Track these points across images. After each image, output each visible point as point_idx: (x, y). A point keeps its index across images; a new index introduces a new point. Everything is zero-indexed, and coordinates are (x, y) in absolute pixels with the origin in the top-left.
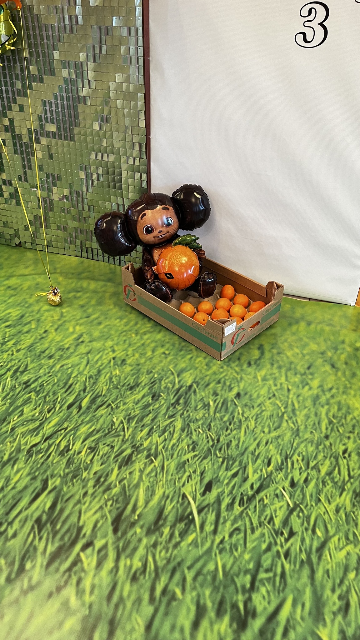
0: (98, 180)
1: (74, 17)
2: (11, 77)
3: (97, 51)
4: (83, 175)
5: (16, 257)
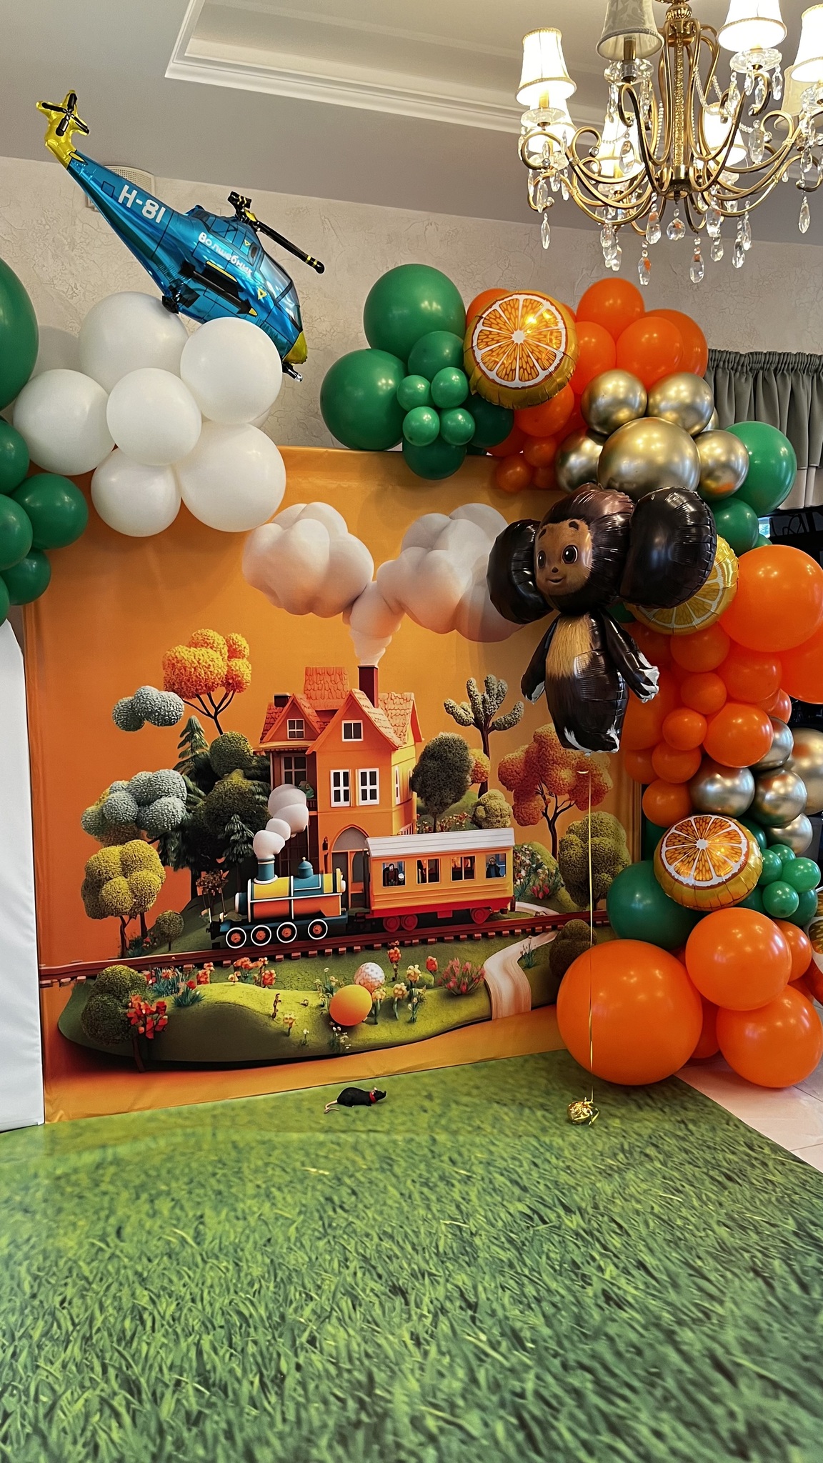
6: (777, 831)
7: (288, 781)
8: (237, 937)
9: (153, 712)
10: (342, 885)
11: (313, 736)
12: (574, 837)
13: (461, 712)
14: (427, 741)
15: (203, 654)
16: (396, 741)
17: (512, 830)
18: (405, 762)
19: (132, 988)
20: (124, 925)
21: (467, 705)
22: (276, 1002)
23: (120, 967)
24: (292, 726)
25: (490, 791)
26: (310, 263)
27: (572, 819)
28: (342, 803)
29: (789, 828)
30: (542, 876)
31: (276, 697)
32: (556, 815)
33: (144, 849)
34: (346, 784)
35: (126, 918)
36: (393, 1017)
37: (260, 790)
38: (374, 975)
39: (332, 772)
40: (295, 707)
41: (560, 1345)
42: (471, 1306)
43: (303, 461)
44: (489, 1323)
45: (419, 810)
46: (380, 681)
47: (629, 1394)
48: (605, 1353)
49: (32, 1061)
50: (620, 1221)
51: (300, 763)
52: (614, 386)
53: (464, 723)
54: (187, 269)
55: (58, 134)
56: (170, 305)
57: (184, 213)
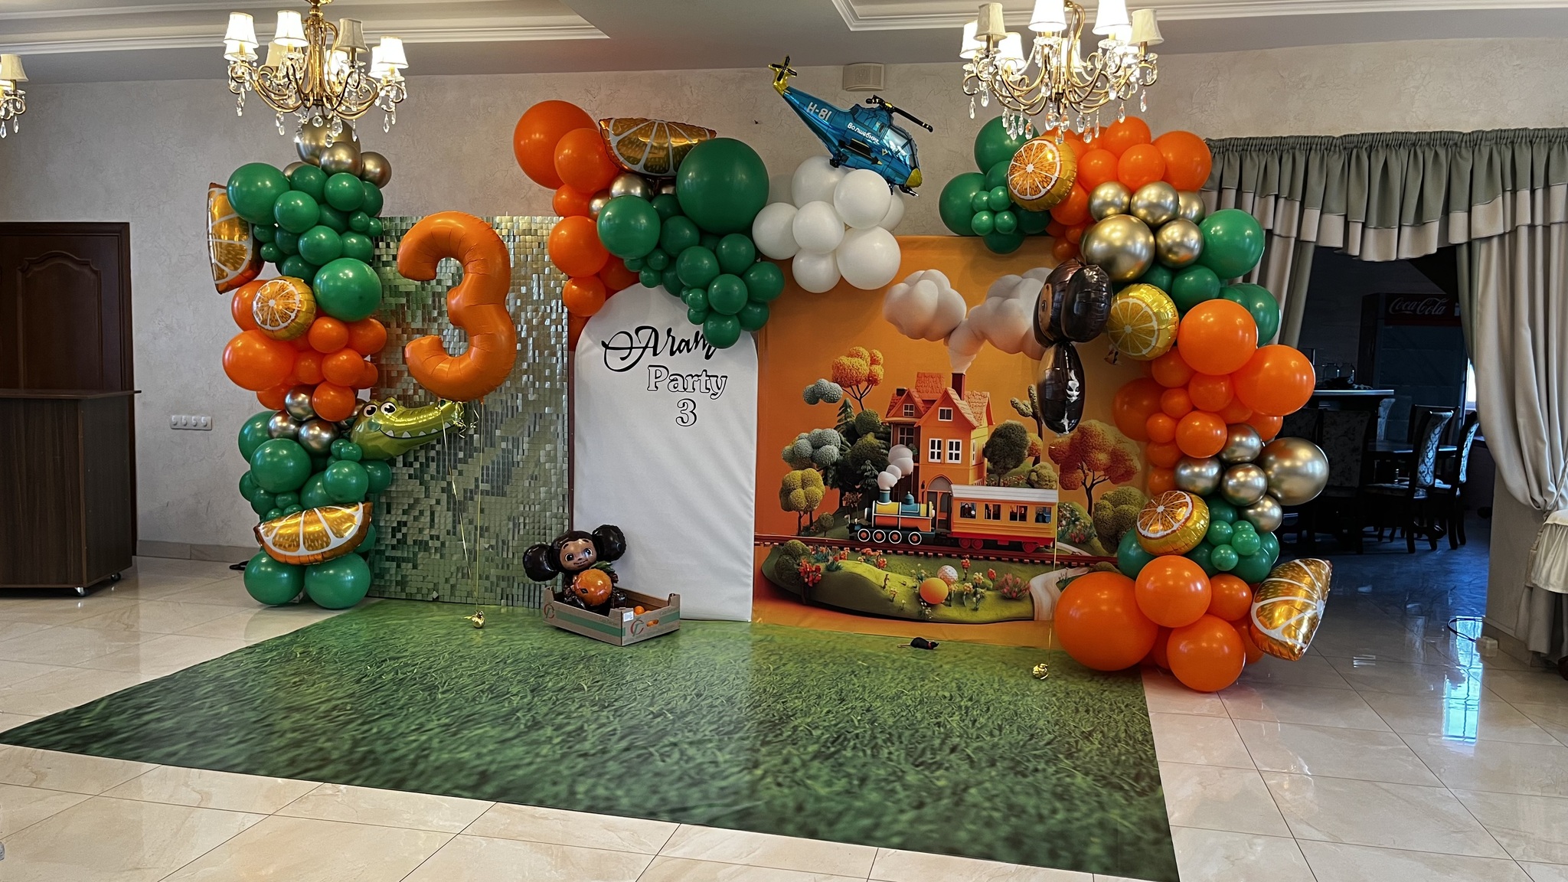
0: (524, 527)
1: (515, 408)
2: (455, 448)
3: (532, 429)
4: (511, 525)
5: (435, 607)
6: (1251, 511)
7: (902, 442)
8: (864, 535)
9: (825, 394)
10: (932, 512)
11: (919, 416)
12: (1106, 503)
13: (1023, 407)
14: (996, 425)
15: (856, 361)
16: (975, 423)
17: (1057, 492)
18: (980, 437)
19: (802, 554)
20: (800, 517)
21: (1028, 402)
22: (886, 579)
23: (797, 541)
24: (906, 408)
25: (1042, 463)
26: (925, 126)
27: (1104, 491)
28: (936, 460)
29: (1259, 509)
30: (1079, 527)
31: (898, 390)
32: (1092, 485)
33: (814, 473)
34: (939, 448)
35: (802, 513)
36: (963, 604)
37: (884, 446)
38: (951, 574)
39: (930, 440)
40: (909, 397)
41: (890, 727)
42: (868, 710)
43: (924, 245)
44: (869, 715)
45: (988, 470)
46: (966, 384)
47: (897, 743)
48: (907, 733)
49: (748, 585)
50: (991, 709)
51: (910, 432)
52: (1107, 193)
53: (1024, 414)
54: (842, 144)
55: (779, 79)
56: (835, 163)
57: (847, 110)
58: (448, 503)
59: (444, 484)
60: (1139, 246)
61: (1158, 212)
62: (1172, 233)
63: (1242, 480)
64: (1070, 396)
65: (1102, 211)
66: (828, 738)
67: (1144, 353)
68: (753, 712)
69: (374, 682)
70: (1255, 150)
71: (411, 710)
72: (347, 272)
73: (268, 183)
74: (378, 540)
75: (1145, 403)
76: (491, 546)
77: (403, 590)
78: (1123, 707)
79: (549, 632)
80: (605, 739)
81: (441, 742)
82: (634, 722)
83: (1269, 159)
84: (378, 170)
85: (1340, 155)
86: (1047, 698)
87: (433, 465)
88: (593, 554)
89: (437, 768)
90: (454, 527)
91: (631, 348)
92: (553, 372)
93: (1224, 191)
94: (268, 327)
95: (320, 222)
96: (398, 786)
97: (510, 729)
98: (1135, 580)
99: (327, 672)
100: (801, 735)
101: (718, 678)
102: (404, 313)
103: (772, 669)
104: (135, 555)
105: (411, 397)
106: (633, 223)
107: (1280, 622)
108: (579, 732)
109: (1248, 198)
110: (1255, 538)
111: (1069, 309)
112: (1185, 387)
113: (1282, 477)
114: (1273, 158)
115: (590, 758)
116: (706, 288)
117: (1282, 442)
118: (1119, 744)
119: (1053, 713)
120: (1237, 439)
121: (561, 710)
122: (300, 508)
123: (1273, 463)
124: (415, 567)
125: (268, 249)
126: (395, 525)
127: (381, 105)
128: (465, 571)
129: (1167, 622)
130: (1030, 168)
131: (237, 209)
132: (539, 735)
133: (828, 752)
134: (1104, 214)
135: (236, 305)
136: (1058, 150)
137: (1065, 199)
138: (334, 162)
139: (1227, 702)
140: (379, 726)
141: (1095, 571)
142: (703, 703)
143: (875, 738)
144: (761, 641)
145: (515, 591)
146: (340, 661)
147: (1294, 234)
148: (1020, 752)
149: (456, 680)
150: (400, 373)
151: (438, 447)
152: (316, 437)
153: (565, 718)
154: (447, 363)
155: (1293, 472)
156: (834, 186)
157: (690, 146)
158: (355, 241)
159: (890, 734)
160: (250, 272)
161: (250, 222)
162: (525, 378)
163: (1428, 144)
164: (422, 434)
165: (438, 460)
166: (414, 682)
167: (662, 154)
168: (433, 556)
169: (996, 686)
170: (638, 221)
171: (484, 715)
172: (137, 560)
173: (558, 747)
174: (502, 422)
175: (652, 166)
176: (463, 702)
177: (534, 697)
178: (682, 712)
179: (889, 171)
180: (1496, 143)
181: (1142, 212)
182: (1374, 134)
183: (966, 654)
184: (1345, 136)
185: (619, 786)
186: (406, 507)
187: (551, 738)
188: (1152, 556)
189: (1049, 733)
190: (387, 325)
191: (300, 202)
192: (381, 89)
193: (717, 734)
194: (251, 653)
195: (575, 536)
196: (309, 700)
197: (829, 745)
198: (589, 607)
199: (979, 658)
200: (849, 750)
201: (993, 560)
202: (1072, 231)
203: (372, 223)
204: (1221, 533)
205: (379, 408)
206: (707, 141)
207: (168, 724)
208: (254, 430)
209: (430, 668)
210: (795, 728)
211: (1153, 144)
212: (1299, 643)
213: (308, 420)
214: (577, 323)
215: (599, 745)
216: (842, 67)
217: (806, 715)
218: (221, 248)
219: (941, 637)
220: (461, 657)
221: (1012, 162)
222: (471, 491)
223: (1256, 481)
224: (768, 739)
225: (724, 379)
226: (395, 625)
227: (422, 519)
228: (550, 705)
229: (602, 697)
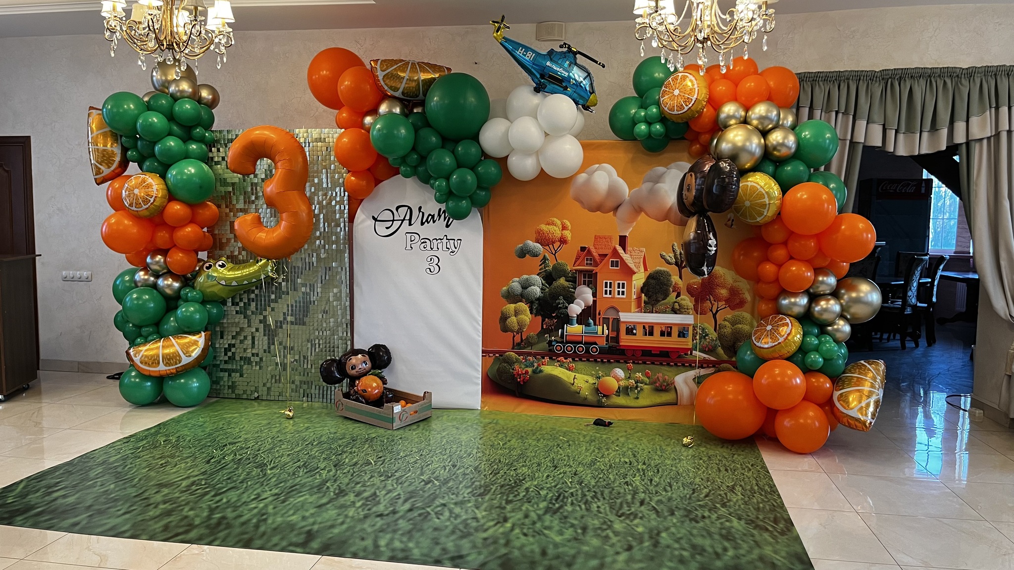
0: (319, 347)
1: (311, 263)
2: (269, 293)
3: (323, 278)
4: (309, 345)
5: (256, 404)
6: (830, 328)
7: (584, 284)
8: (559, 348)
9: (530, 251)
10: (606, 332)
11: (596, 265)
12: (727, 323)
13: (669, 258)
14: (650, 271)
15: (551, 228)
16: (635, 269)
17: (693, 316)
18: (639, 279)
19: (516, 362)
20: (514, 336)
21: (672, 255)
22: (574, 378)
23: (512, 353)
24: (587, 260)
25: (682, 297)
26: (599, 64)
27: (726, 315)
28: (608, 296)
29: (835, 327)
30: (708, 340)
31: (581, 247)
32: (717, 311)
33: (523, 306)
34: (610, 287)
35: (515, 334)
36: (628, 395)
37: (572, 286)
38: (619, 374)
39: (604, 281)
40: (589, 252)
41: (594, 487)
42: (575, 474)
43: (598, 147)
44: (576, 478)
45: (645, 302)
46: (629, 242)
47: (602, 499)
48: (607, 491)
49: (478, 384)
50: (660, 470)
51: (590, 276)
52: (729, 109)
53: (669, 263)
54: (542, 76)
55: (497, 32)
56: (537, 90)
57: (545, 53)
58: (265, 331)
59: (262, 317)
60: (754, 146)
61: (766, 122)
62: (776, 137)
63: (824, 306)
64: (710, 251)
65: (727, 122)
66: (552, 496)
67: (758, 220)
68: (495, 478)
69: (220, 462)
70: (822, 81)
71: (249, 483)
72: (190, 169)
73: (131, 106)
74: (215, 357)
75: (755, 254)
76: (296, 360)
77: (233, 392)
78: (750, 466)
79: (341, 420)
80: (393, 502)
81: (274, 508)
82: (412, 488)
83: (831, 86)
84: (210, 97)
85: (879, 84)
86: (696, 461)
87: (253, 305)
88: (369, 365)
89: (275, 529)
90: (269, 348)
91: (393, 221)
92: (338, 237)
93: (801, 109)
94: (134, 208)
95: (170, 134)
96: (247, 544)
97: (324, 496)
98: (752, 377)
99: (185, 455)
100: (533, 494)
101: (465, 452)
102: (230, 198)
103: (501, 444)
104: (38, 369)
105: (236, 257)
106: (395, 132)
107: (853, 405)
108: (373, 497)
109: (817, 113)
110: (835, 346)
111: (709, 190)
112: (785, 243)
113: (850, 304)
114: (834, 86)
115: (385, 518)
116: (448, 178)
117: (849, 280)
118: (755, 495)
119: (703, 472)
120: (821, 279)
121: (358, 480)
122: (159, 336)
123: (844, 294)
124: (241, 376)
125: (132, 153)
126: (227, 346)
127: (214, 49)
128: (278, 378)
129: (775, 405)
130: (676, 92)
131: (109, 125)
132: (345, 501)
133: (555, 508)
134: (728, 124)
135: (109, 193)
136: (696, 80)
137: (700, 113)
138: (179, 91)
139: (820, 461)
140: (227, 498)
141: (719, 371)
142: (458, 472)
143: (585, 495)
144: (490, 423)
145: (313, 391)
146: (193, 447)
147: (849, 137)
148: (689, 503)
149: (279, 459)
150: (229, 240)
151: (257, 292)
152: (169, 286)
153: (362, 486)
154: (264, 233)
155: (858, 301)
156: (537, 106)
157: (434, 79)
158: (195, 147)
159: (594, 492)
160: (120, 169)
161: (119, 133)
162: (318, 242)
163: (939, 76)
164: (246, 282)
165: (257, 301)
166: (249, 461)
167: (414, 84)
168: (254, 368)
169: (659, 453)
170: (399, 131)
171: (303, 486)
172: (41, 373)
173: (360, 510)
174: (302, 274)
175: (407, 93)
176: (286, 476)
177: (337, 470)
178: (445, 479)
179: (575, 95)
180: (985, 75)
181: (755, 122)
182: (902, 69)
183: (633, 429)
184: (883, 70)
185: (410, 539)
186: (234, 334)
187: (354, 503)
188: (764, 360)
189: (705, 487)
190: (219, 206)
191: (155, 119)
192: (216, 37)
193: (473, 495)
194: (127, 442)
195: (356, 352)
196: (172, 478)
197: (554, 502)
198: (368, 403)
199: (642, 432)
200: (568, 505)
201: (648, 364)
202: (703, 136)
203: (207, 135)
204: (810, 343)
205: (215, 264)
206: (446, 75)
207: (71, 500)
208: (123, 281)
209: (259, 450)
210: (527, 490)
211: (759, 74)
212: (869, 419)
213: (163, 274)
214: (355, 202)
215: (390, 507)
216: (535, 25)
217: (533, 478)
218: (98, 152)
219: (614, 418)
220: (280, 441)
221: (663, 88)
222: (281, 322)
223: (834, 307)
224: (510, 499)
225: (459, 241)
226: (230, 418)
227: (246, 342)
228: (349, 477)
229: (386, 469)
